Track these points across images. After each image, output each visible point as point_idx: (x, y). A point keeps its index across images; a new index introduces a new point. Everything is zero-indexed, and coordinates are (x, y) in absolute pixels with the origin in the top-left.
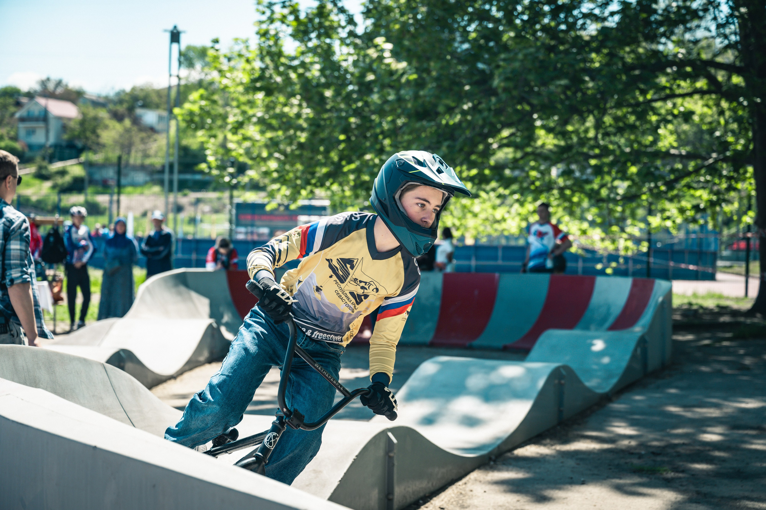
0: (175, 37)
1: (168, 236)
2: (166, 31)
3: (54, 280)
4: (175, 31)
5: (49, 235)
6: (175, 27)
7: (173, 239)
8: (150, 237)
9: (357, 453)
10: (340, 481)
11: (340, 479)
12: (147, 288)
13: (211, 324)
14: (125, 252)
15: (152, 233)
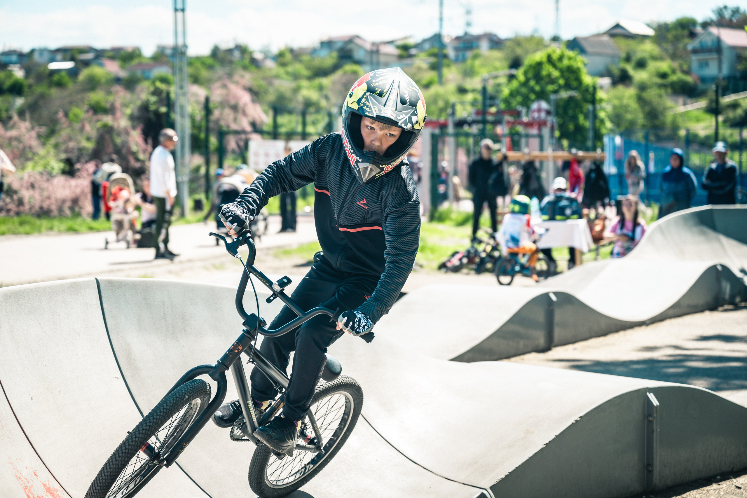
3: (597, 218)
5: (591, 171)
7: (738, 173)
8: (711, 171)
9: (582, 414)
10: (547, 444)
11: (547, 442)
12: (659, 226)
13: (714, 267)
14: (680, 187)
15: (714, 166)
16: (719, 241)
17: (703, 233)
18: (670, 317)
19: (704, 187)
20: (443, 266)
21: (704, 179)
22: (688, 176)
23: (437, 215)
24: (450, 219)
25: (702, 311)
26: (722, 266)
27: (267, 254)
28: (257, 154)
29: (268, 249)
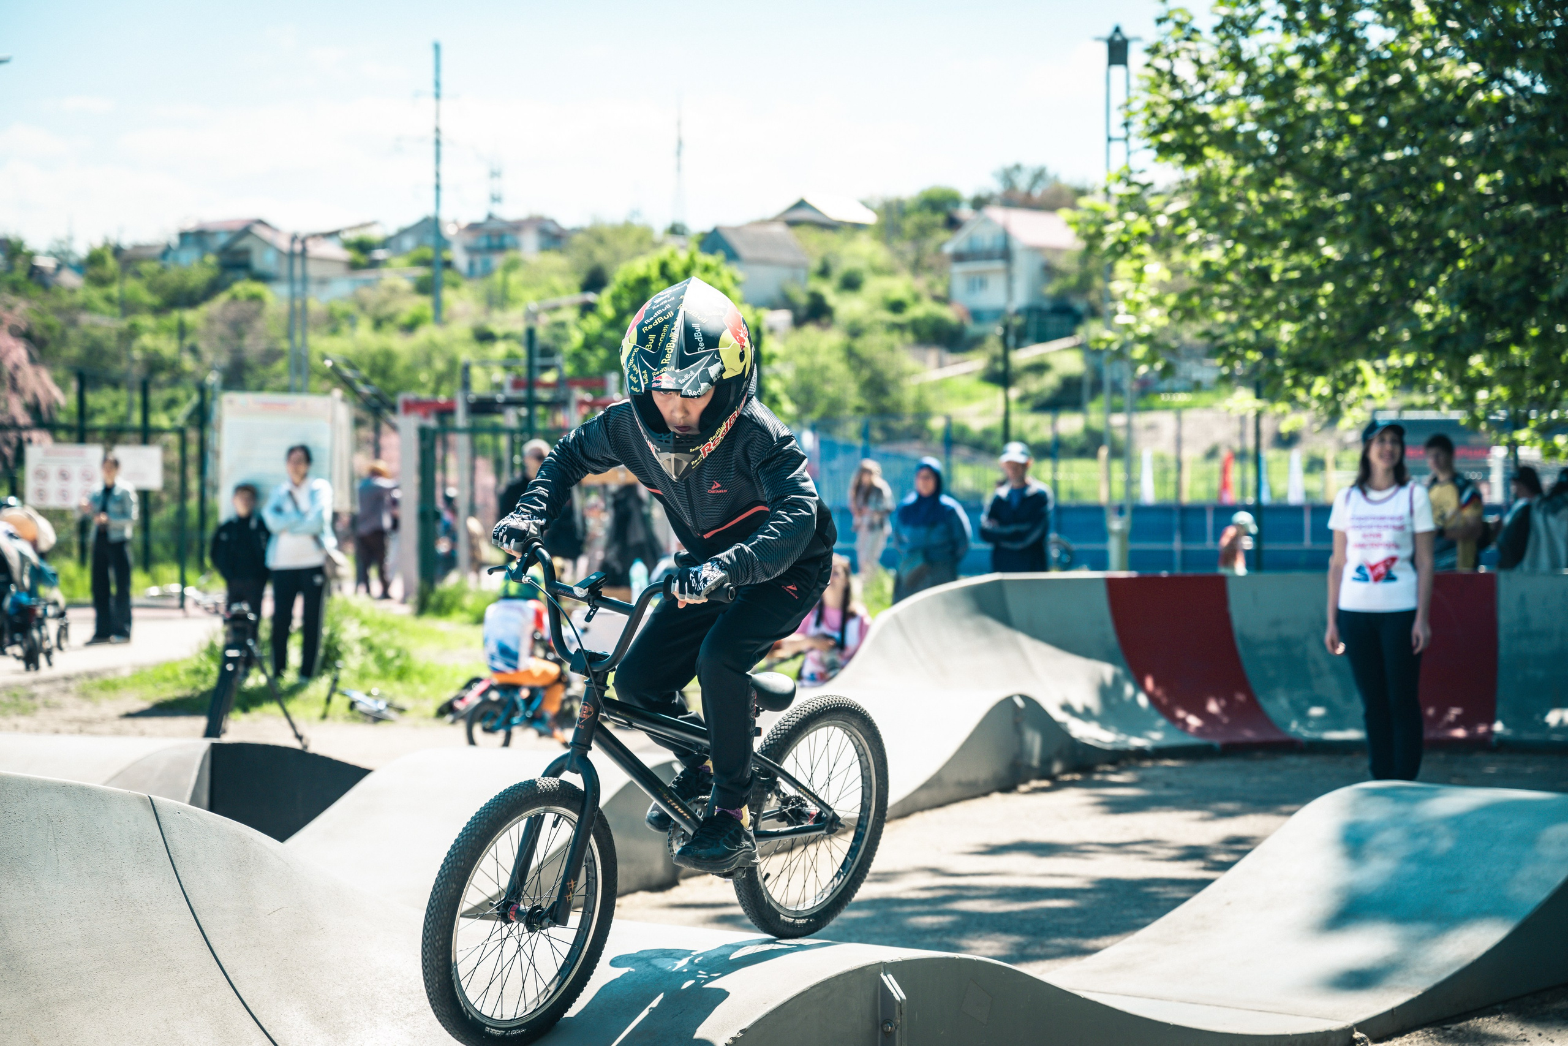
0: (1118, 51)
1: (1040, 498)
2: (1098, 39)
4: (1118, 38)
6: (1117, 30)
7: (1051, 506)
8: (998, 501)
12: (896, 617)
13: (1009, 700)
14: (936, 536)
15: (1003, 492)
16: (1017, 646)
17: (986, 631)
18: (922, 809)
19: (984, 535)
20: (447, 709)
21: (983, 518)
22: (952, 512)
23: (433, 599)
24: (462, 609)
25: (986, 794)
26: (1024, 698)
27: (66, 691)
28: (41, 475)
29: (67, 679)
